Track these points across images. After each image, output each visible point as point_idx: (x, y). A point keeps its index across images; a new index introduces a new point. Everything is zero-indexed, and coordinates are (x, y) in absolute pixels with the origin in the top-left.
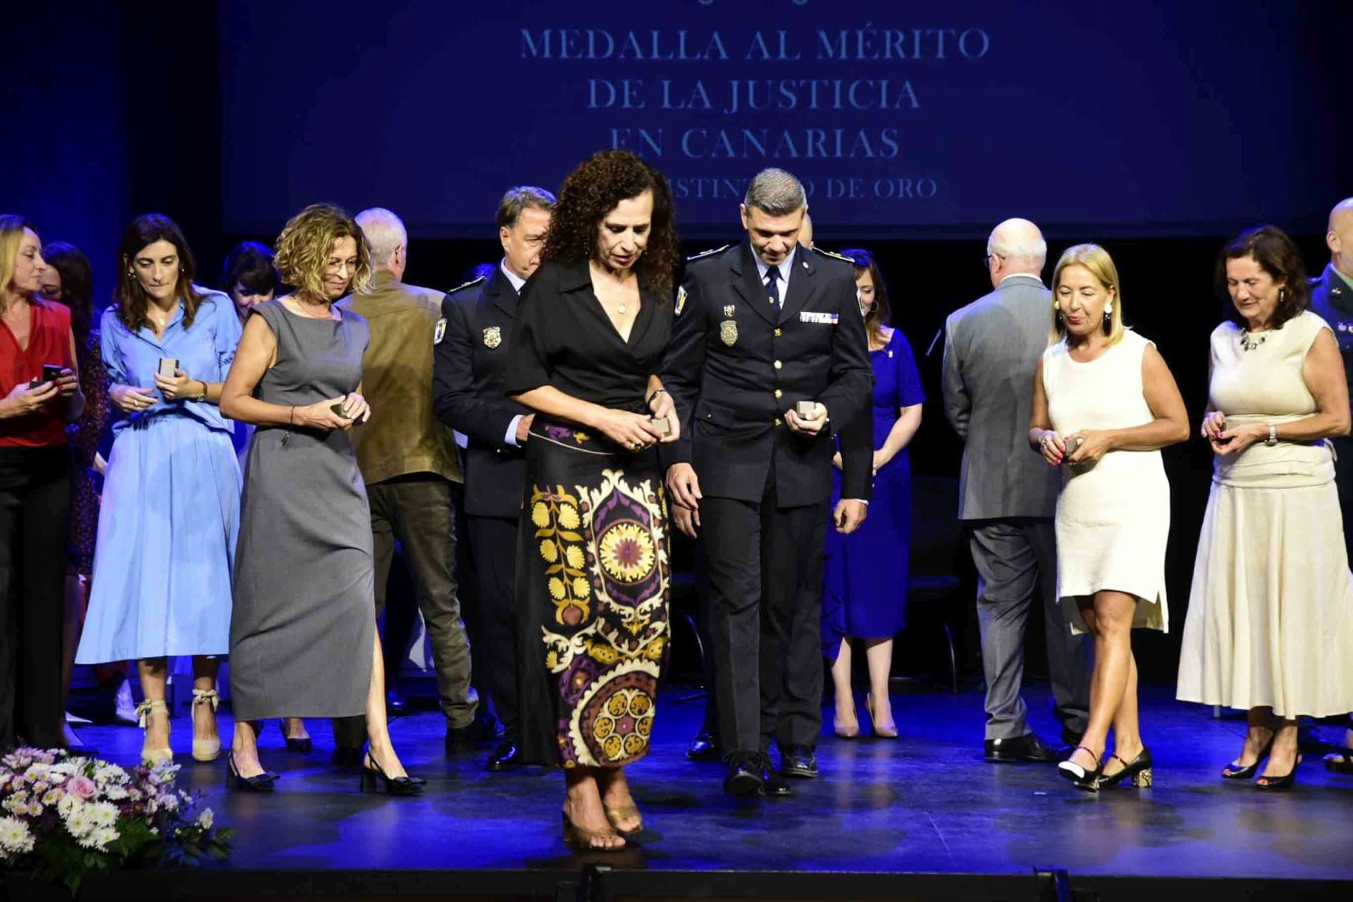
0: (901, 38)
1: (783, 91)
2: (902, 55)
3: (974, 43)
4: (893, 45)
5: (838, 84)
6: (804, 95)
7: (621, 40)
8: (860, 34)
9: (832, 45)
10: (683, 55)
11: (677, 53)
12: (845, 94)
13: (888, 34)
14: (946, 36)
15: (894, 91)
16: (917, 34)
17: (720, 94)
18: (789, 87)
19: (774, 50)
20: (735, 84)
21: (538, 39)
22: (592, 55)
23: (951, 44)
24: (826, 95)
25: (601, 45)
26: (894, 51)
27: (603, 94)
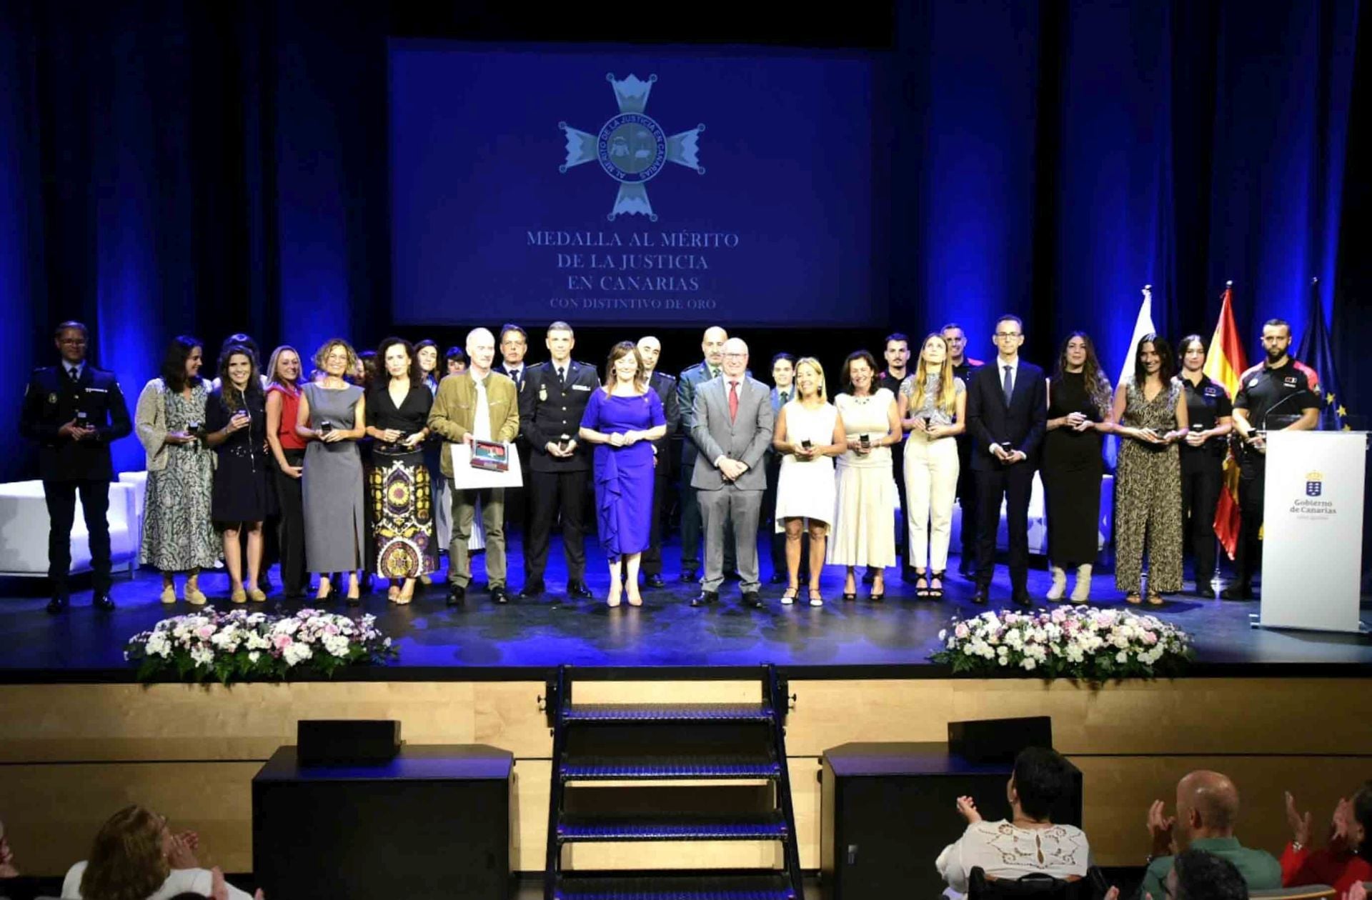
0: (699, 237)
1: (646, 260)
2: (699, 244)
3: (731, 240)
4: (696, 240)
5: (671, 257)
6: (656, 262)
7: (573, 237)
8: (681, 235)
9: (668, 239)
10: (601, 244)
11: (598, 243)
12: (675, 262)
13: (693, 235)
14: (720, 238)
15: (696, 261)
16: (706, 235)
17: (618, 262)
18: (649, 258)
19: (642, 242)
20: (625, 257)
21: (535, 236)
22: (559, 243)
23: (721, 240)
24: (665, 262)
25: (564, 239)
26: (696, 243)
27: (565, 261)
